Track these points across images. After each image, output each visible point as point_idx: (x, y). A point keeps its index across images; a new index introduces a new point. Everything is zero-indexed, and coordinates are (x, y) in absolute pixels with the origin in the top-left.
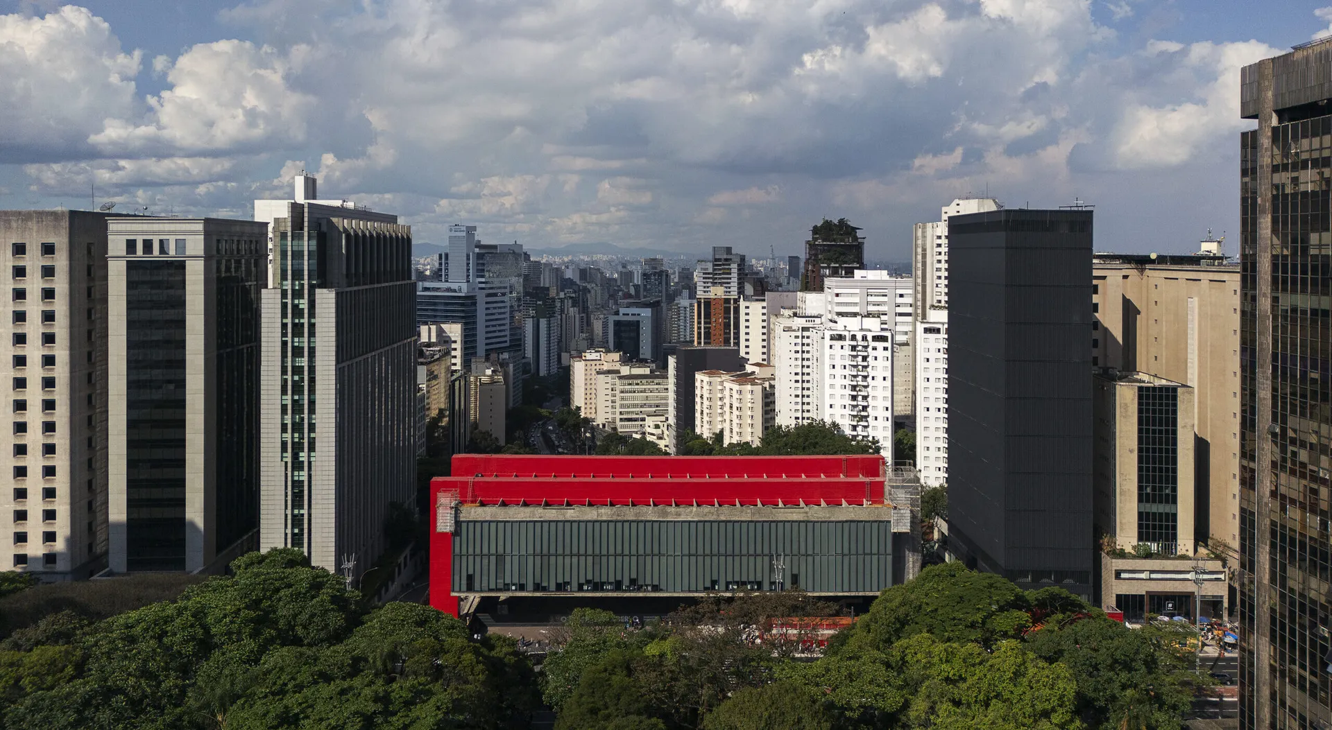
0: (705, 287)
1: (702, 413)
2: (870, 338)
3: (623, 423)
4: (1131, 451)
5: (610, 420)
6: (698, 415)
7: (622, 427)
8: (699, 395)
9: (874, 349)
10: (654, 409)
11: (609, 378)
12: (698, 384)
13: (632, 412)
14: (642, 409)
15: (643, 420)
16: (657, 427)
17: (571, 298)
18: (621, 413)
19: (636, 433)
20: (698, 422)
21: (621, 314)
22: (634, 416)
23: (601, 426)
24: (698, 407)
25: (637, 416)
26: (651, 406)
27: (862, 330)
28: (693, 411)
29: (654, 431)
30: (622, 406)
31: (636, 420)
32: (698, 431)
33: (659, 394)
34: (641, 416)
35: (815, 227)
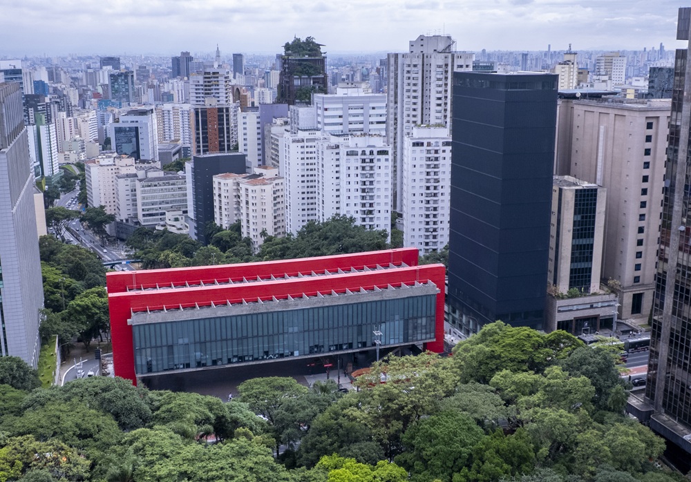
0: (197, 97)
1: (220, 208)
2: (375, 153)
3: (146, 218)
4: (569, 231)
5: (132, 215)
6: (217, 210)
7: (145, 221)
8: (217, 195)
9: (379, 160)
10: (171, 205)
11: (129, 181)
12: (215, 185)
13: (153, 209)
14: (160, 206)
15: (164, 214)
16: (177, 220)
17: (56, 102)
18: (143, 210)
19: (159, 225)
20: (217, 215)
21: (121, 121)
22: (154, 212)
23: (124, 221)
24: (216, 204)
25: (157, 212)
26: (167, 203)
27: (369, 146)
28: (212, 207)
29: (174, 223)
30: (143, 204)
31: (157, 214)
32: (217, 222)
33: (174, 193)
34: (161, 211)
35: (287, 44)
